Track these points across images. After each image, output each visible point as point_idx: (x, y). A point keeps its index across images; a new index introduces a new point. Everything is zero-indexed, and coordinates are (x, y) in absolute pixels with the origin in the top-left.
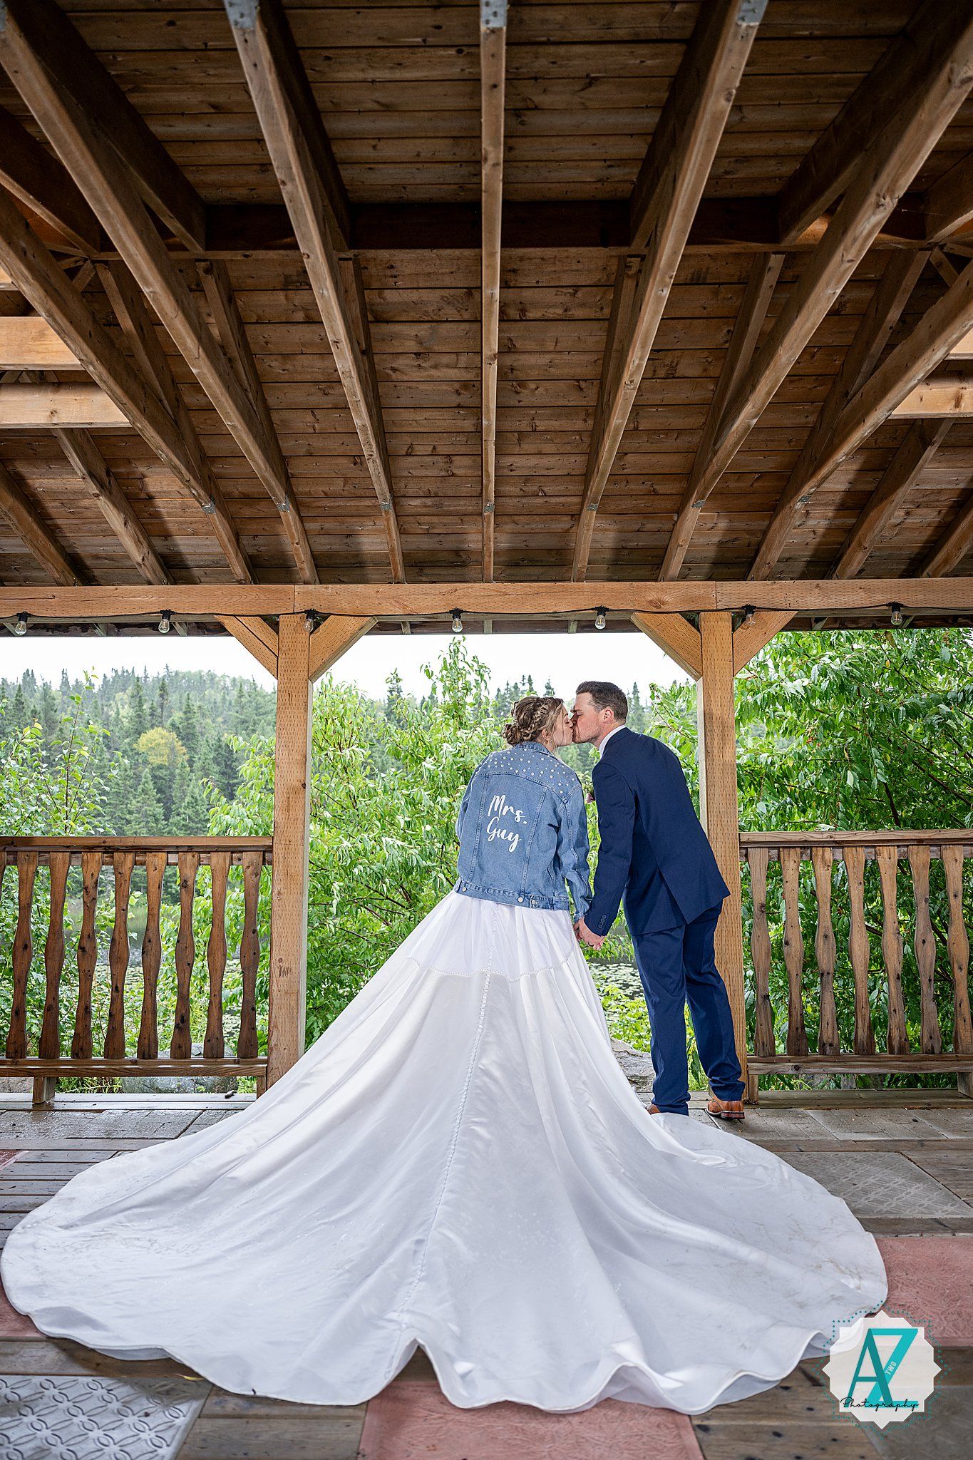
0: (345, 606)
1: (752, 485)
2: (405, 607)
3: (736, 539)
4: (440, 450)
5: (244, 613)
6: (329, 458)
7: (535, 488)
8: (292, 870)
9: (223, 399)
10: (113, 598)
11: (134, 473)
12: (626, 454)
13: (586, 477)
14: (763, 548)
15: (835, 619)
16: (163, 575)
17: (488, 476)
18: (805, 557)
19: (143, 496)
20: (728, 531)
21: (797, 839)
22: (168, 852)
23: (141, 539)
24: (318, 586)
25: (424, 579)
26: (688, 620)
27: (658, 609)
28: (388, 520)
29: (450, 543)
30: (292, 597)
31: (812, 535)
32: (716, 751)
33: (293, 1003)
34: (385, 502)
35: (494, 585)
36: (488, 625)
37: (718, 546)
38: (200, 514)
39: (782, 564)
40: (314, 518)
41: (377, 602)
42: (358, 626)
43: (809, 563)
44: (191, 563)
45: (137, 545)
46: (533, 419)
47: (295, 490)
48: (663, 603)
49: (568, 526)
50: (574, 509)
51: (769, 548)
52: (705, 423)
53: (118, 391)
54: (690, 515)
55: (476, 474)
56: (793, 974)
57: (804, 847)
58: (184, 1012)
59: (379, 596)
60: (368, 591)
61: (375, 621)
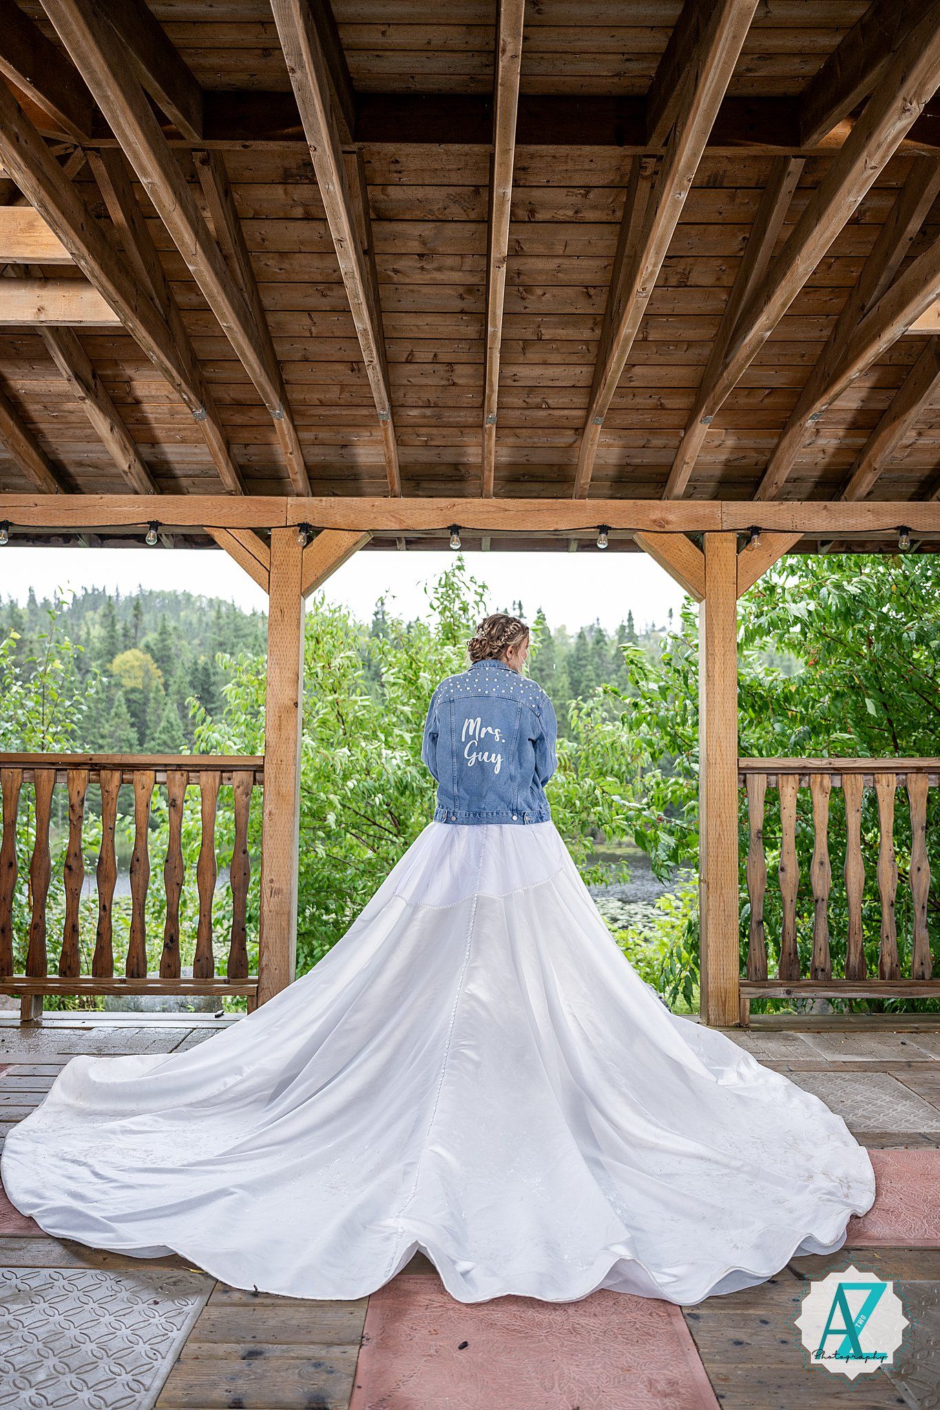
0: (340, 521)
1: (762, 401)
2: (401, 521)
3: (744, 457)
4: (443, 357)
5: (235, 525)
6: (327, 364)
7: (539, 400)
8: (284, 790)
9: (219, 299)
10: (98, 508)
11: (122, 375)
12: (634, 365)
13: (592, 389)
14: (771, 468)
15: (842, 543)
16: (149, 484)
17: (491, 386)
18: (812, 477)
19: (130, 400)
20: (735, 449)
21: (797, 766)
22: (156, 771)
23: (128, 446)
24: (312, 499)
25: (420, 493)
26: (693, 541)
27: (661, 529)
28: (386, 430)
29: (449, 456)
30: (284, 509)
31: (821, 455)
32: (717, 675)
33: (284, 924)
34: (384, 412)
35: (494, 501)
36: (486, 542)
37: (725, 465)
38: (191, 422)
39: (789, 485)
40: (308, 427)
41: (372, 516)
42: (353, 541)
43: (817, 484)
44: (178, 472)
45: (124, 453)
46: (539, 327)
47: (289, 397)
48: (668, 523)
49: (571, 440)
50: (578, 423)
51: (778, 468)
52: (716, 335)
53: (111, 288)
54: (697, 431)
55: (478, 383)
56: (788, 900)
57: (803, 774)
58: (173, 931)
59: (374, 510)
60: (363, 505)
61: (371, 536)
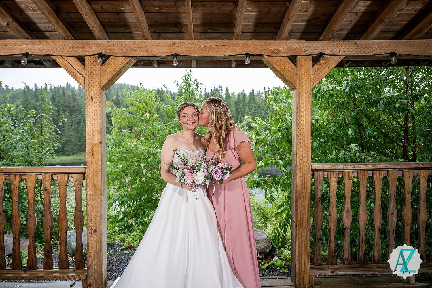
0: (119, 52)
2: (149, 52)
3: (317, 18)
5: (66, 55)
8: (96, 184)
14: (330, 23)
16: (27, 35)
18: (347, 29)
20: (314, 13)
21: (338, 168)
22: (37, 174)
24: (105, 41)
27: (276, 54)
29: (172, 19)
30: (91, 46)
31: (355, 16)
32: (302, 126)
33: (99, 246)
35: (194, 41)
37: (307, 22)
41: (135, 49)
42: (126, 63)
43: (349, 33)
44: (42, 29)
48: (279, 51)
49: (232, 9)
56: (332, 228)
57: (340, 171)
58: (48, 248)
59: (135, 47)
60: (130, 44)
61: (135, 60)
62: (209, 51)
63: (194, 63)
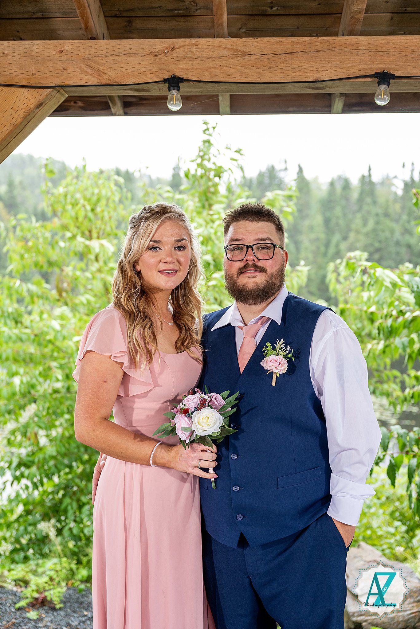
2: (100, 73)
35: (229, 41)
41: (60, 66)
42: (33, 102)
59: (63, 58)
60: (48, 51)
61: (62, 95)
62: (270, 68)
63: (224, 102)
